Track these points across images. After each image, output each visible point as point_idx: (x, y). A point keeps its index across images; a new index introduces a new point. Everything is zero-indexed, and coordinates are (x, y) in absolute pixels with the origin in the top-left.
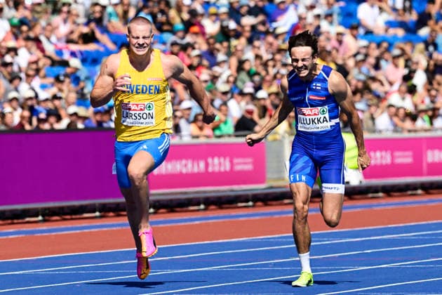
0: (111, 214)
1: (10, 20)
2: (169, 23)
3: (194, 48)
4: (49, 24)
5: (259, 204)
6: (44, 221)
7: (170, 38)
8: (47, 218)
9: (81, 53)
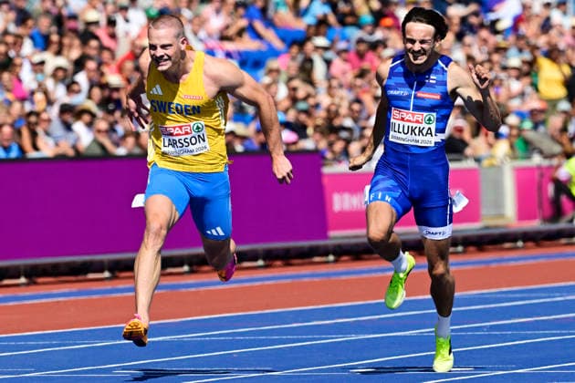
0: (278, 263)
1: (146, 11)
2: (353, 13)
3: (385, 46)
4: (197, 16)
5: (471, 249)
6: (192, 272)
7: (354, 33)
8: (195, 268)
9: (240, 54)
